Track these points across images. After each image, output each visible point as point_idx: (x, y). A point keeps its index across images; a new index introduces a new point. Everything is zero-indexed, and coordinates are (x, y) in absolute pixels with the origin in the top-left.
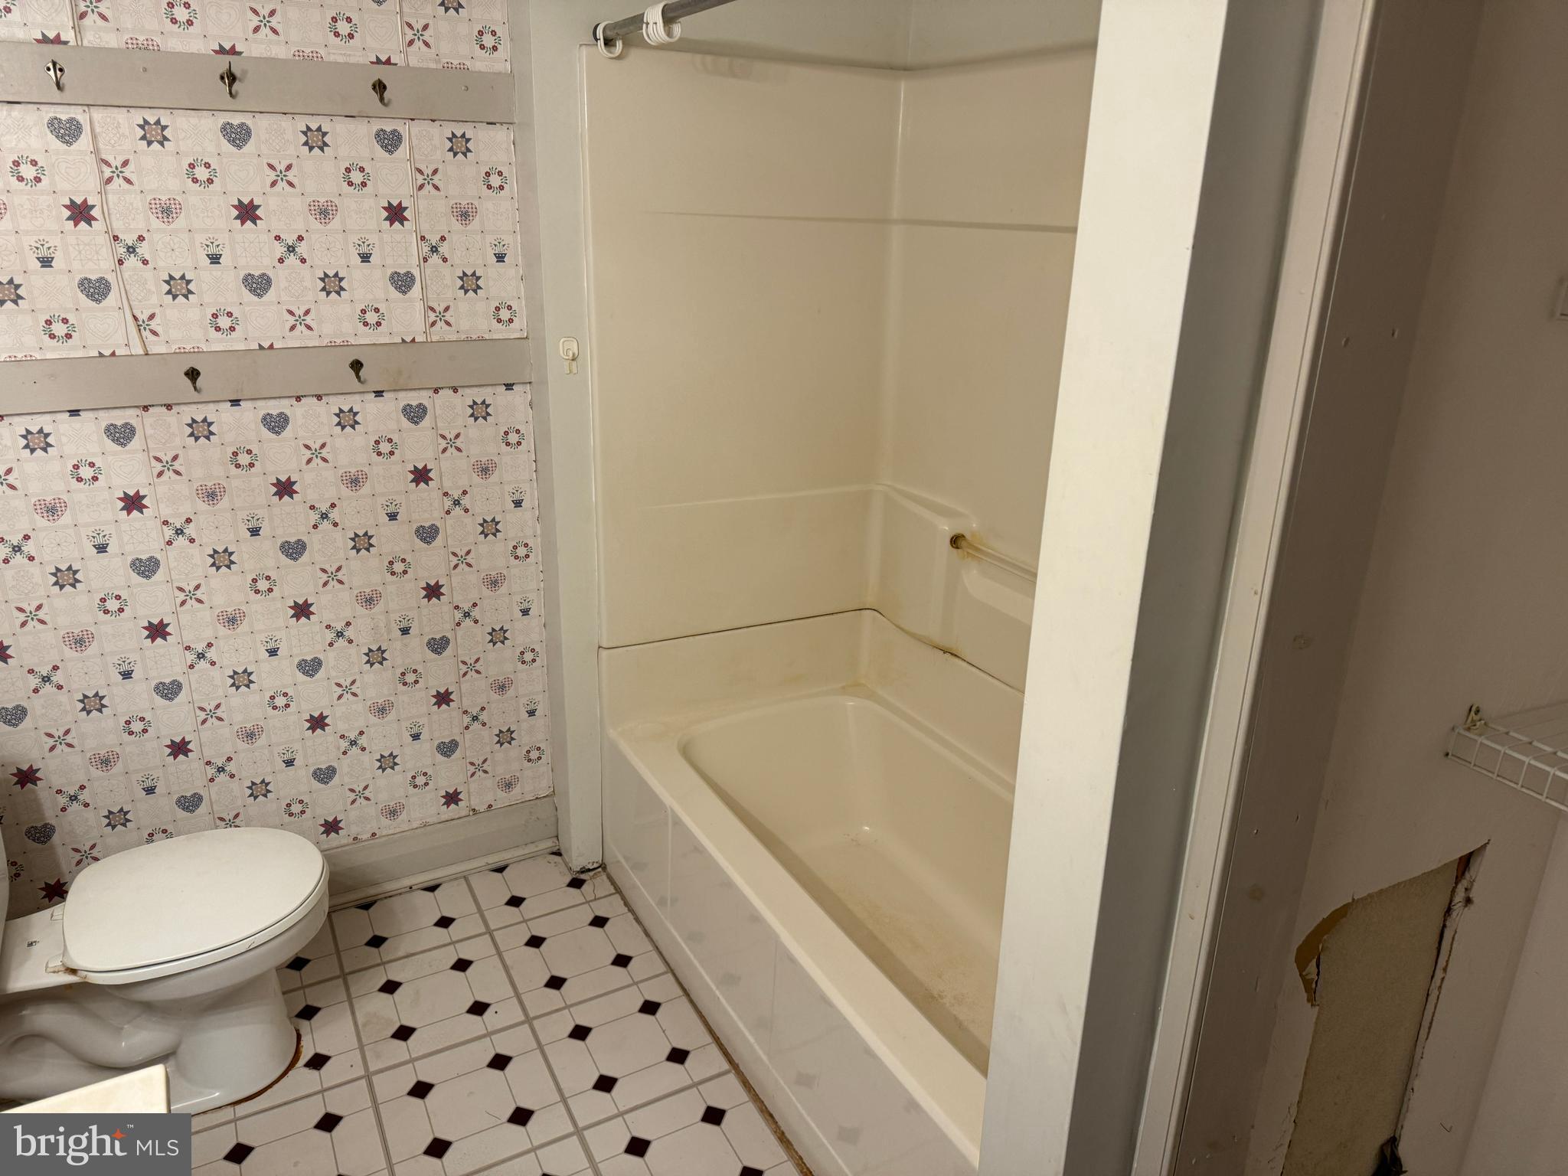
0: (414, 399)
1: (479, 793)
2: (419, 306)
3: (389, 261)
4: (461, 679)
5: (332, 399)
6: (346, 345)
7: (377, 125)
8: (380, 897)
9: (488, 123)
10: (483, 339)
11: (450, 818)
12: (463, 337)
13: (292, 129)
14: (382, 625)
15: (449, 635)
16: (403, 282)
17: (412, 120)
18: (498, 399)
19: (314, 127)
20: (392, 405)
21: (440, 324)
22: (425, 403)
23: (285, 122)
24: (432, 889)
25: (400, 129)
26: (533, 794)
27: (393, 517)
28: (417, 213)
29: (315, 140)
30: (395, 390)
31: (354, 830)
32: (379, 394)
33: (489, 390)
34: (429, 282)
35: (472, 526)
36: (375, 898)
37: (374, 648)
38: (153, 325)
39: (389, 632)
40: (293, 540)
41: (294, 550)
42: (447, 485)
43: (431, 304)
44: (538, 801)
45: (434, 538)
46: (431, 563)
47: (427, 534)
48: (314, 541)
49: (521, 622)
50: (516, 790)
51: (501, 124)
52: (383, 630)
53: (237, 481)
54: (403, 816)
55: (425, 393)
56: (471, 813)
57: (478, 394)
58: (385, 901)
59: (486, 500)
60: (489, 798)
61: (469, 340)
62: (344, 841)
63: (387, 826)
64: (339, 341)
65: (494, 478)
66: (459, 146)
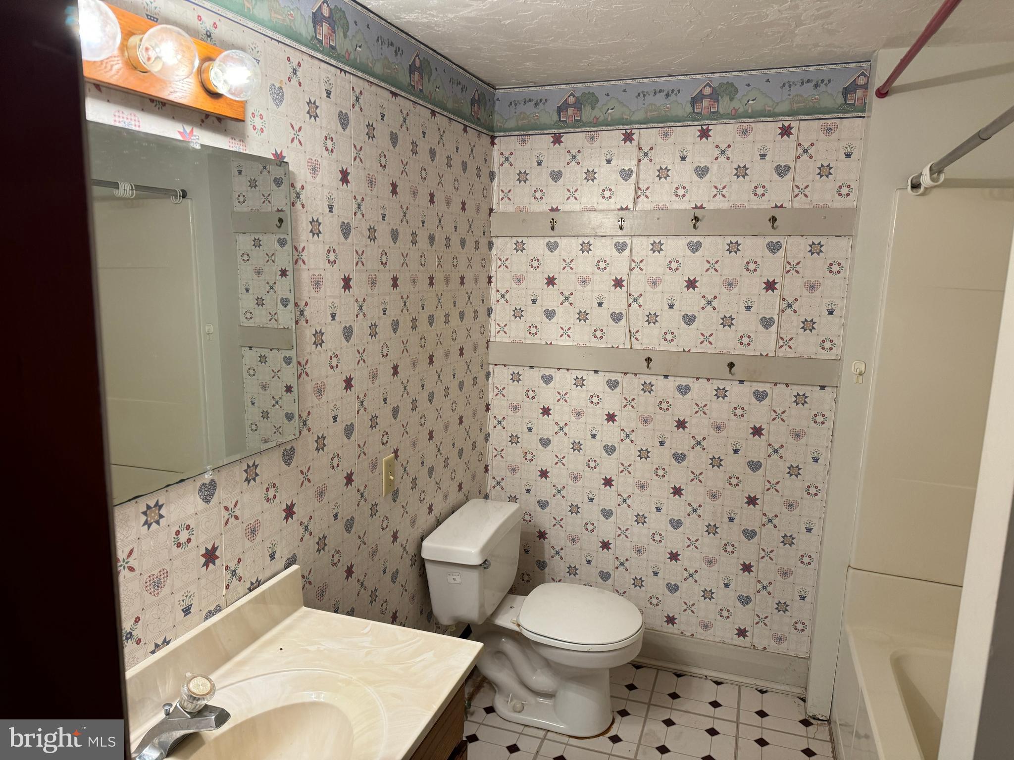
0: (761, 387)
1: (760, 637)
2: (774, 336)
3: (761, 311)
4: (760, 560)
5: (715, 381)
6: (729, 354)
7: (768, 239)
8: (687, 674)
9: (836, 236)
10: (811, 358)
11: (738, 644)
12: (798, 355)
13: (722, 243)
14: (719, 512)
15: (757, 530)
16: (767, 323)
17: (790, 236)
18: (814, 394)
19: (734, 241)
20: (748, 389)
21: (785, 347)
22: (768, 390)
23: (719, 240)
24: (718, 683)
25: (781, 241)
26: (795, 653)
27: (736, 451)
28: (782, 286)
29: (734, 248)
30: (750, 381)
31: (683, 628)
32: (741, 382)
33: (810, 388)
34: (783, 324)
35: (783, 467)
36: (685, 673)
37: (712, 524)
38: (637, 335)
39: (722, 517)
40: (680, 452)
41: (680, 458)
42: (772, 440)
43: (781, 336)
44: (797, 658)
45: (758, 469)
46: (754, 484)
47: (755, 466)
48: (691, 455)
49: (805, 536)
50: (784, 645)
51: (845, 236)
52: (719, 515)
53: (659, 416)
54: (711, 631)
55: (768, 385)
56: (752, 647)
57: (801, 390)
58: (690, 677)
59: (796, 453)
60: (765, 643)
61: (801, 358)
62: (676, 632)
63: (700, 633)
64: (725, 352)
65: (803, 441)
66: (816, 249)
